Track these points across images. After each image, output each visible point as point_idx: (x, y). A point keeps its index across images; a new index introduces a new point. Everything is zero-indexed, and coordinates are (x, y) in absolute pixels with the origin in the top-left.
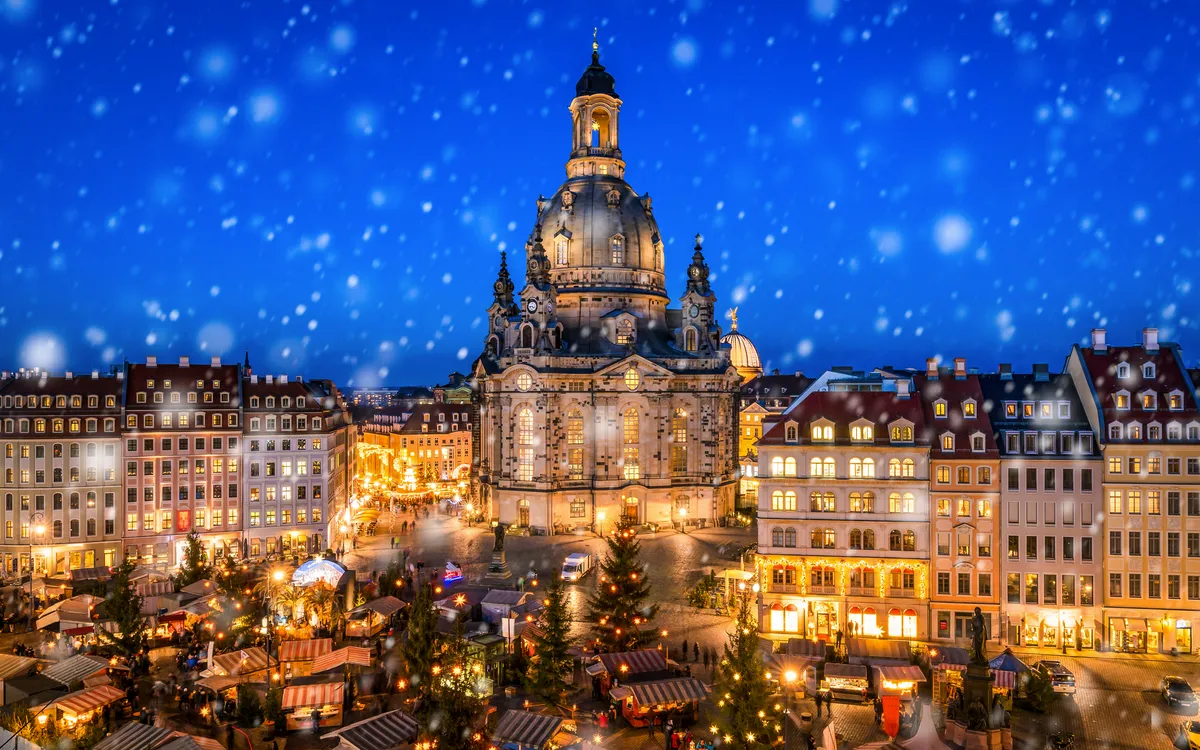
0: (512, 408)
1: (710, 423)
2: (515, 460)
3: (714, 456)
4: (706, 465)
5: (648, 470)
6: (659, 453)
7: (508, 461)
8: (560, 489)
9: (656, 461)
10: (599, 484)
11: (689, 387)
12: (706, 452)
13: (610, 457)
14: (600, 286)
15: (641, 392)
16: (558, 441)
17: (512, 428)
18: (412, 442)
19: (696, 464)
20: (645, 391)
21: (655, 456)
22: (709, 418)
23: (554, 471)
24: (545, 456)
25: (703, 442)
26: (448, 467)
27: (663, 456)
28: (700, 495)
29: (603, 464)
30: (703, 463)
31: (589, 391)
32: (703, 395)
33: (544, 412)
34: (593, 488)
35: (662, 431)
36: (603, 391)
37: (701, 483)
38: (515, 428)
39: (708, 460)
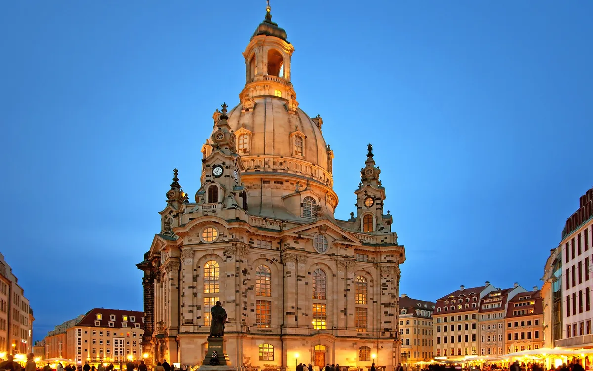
0: (196, 261)
1: (389, 288)
2: (199, 308)
3: (392, 315)
4: (385, 322)
5: (335, 323)
6: (346, 309)
7: (191, 308)
8: (249, 333)
9: (343, 316)
10: (288, 331)
11: (370, 259)
12: (386, 312)
13: (301, 309)
14: (282, 171)
15: (329, 255)
16: (246, 291)
17: (195, 278)
18: (86, 333)
19: (375, 323)
20: (333, 254)
21: (342, 311)
22: (388, 284)
23: (243, 317)
24: (234, 301)
25: (383, 304)
26: (119, 353)
27: (349, 312)
28: (380, 347)
29: (293, 313)
30: (383, 320)
31: (278, 250)
32: (383, 265)
33: (234, 261)
34: (282, 335)
35: (349, 290)
36: (293, 248)
37: (381, 337)
38: (198, 278)
39: (387, 318)
